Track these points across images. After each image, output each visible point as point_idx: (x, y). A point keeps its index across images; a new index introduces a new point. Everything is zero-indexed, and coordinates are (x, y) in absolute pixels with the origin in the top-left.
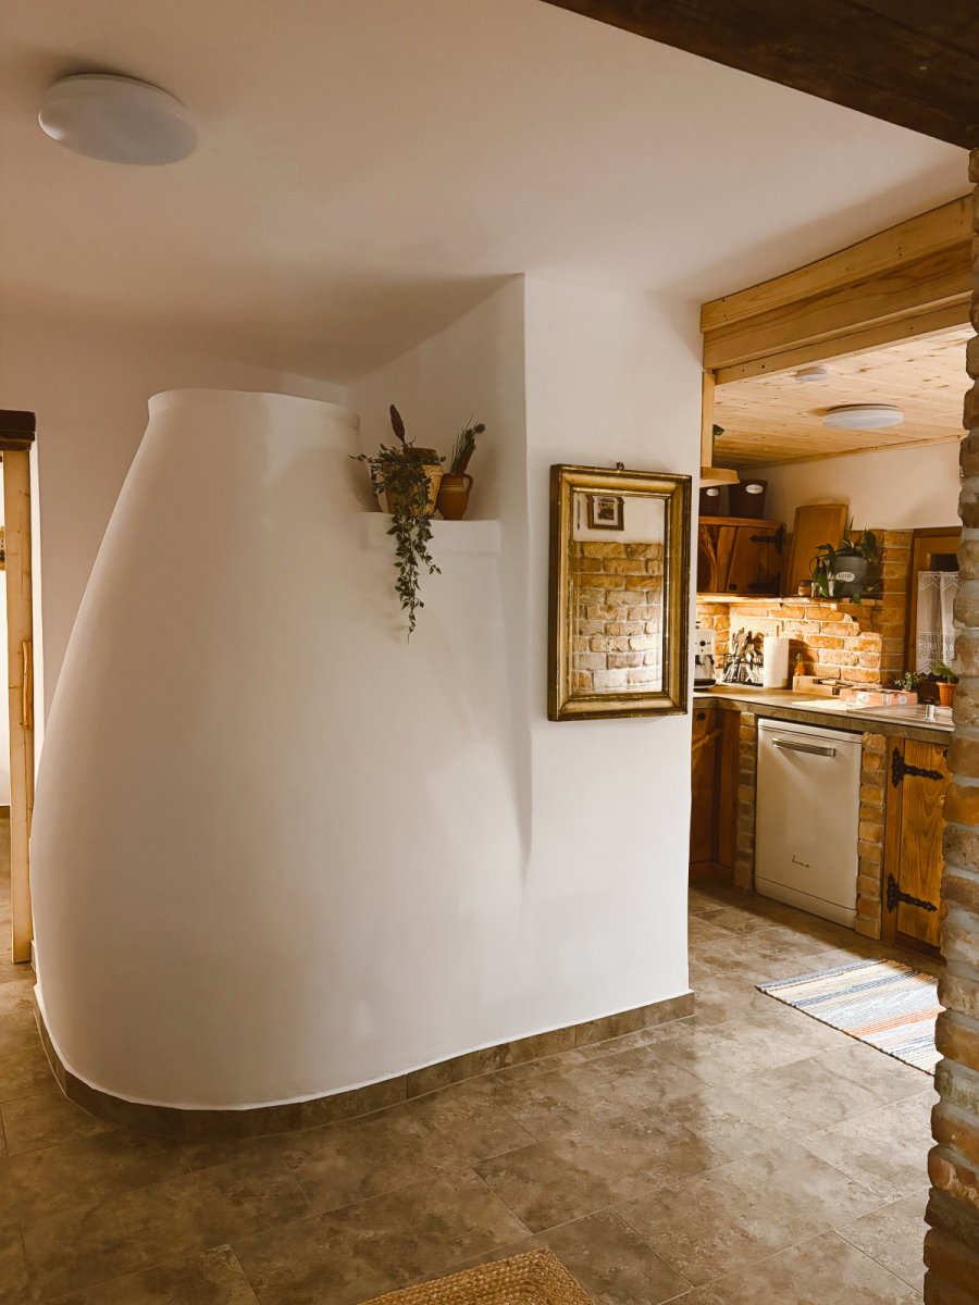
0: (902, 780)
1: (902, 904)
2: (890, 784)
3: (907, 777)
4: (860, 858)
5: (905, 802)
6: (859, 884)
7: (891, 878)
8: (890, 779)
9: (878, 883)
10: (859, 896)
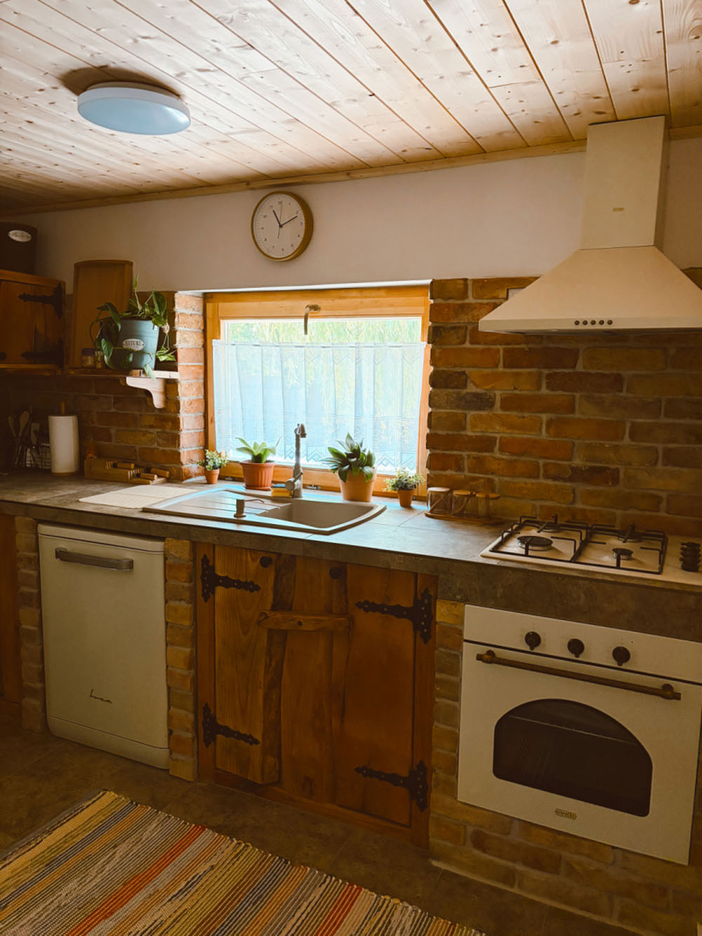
0: (214, 593)
1: (220, 737)
2: (200, 598)
3: (220, 591)
4: (169, 688)
5: (218, 619)
6: (170, 718)
7: (206, 708)
8: (200, 593)
9: (191, 717)
10: (170, 732)
